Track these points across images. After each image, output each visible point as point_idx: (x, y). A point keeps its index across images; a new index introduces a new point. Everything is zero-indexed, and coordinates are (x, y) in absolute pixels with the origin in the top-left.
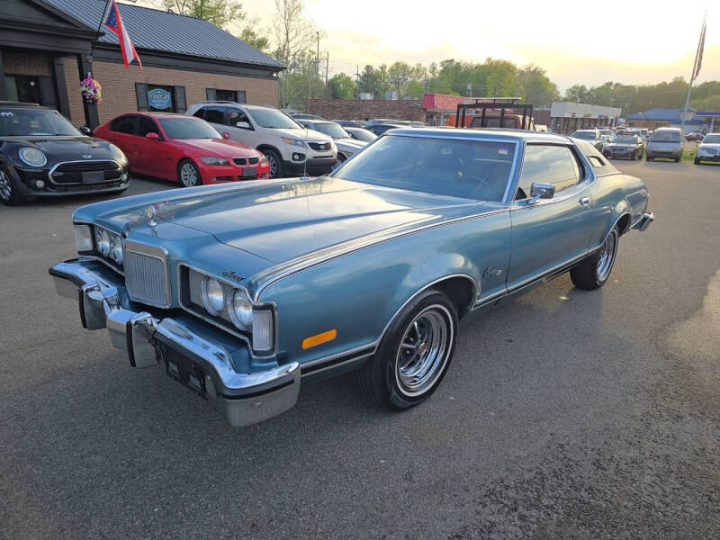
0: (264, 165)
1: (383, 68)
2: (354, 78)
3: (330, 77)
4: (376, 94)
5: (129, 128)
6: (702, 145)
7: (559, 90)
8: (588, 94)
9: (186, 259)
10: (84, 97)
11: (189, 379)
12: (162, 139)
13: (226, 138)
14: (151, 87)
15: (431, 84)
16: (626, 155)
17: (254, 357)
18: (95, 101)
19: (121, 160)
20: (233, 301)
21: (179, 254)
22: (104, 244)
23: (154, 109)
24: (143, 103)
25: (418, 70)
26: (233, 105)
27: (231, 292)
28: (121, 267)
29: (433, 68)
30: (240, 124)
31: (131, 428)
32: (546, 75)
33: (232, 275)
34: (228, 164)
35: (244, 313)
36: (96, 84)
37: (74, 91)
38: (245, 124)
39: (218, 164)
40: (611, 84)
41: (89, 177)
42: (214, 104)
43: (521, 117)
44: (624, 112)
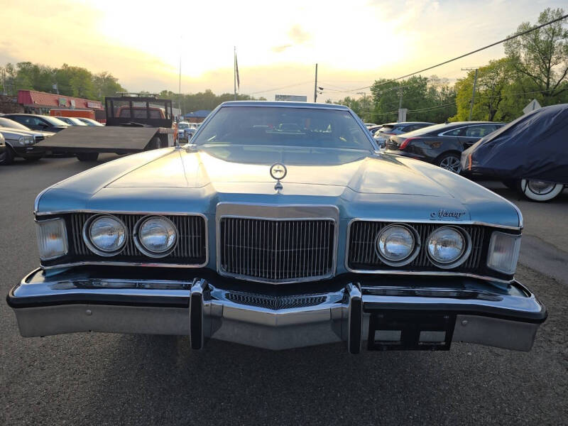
29: (10, 69)
43: (163, 110)
44: (183, 111)
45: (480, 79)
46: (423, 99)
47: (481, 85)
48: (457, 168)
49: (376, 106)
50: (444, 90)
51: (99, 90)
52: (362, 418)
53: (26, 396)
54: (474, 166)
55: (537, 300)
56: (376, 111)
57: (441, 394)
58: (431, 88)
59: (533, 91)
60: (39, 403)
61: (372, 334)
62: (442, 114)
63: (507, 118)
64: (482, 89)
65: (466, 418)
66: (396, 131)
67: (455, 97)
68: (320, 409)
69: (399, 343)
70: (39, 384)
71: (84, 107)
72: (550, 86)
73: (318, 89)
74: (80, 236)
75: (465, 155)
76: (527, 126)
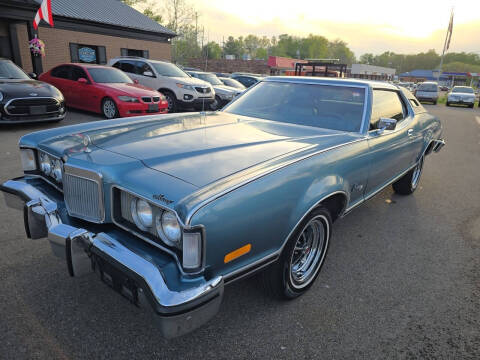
0: (163, 103)
1: (241, 38)
2: (221, 45)
3: (205, 43)
4: (237, 56)
5: (65, 75)
6: (451, 93)
7: (355, 56)
8: (374, 59)
9: (119, 182)
10: (32, 52)
11: (121, 288)
12: (89, 83)
13: (136, 83)
14: (81, 46)
15: (273, 50)
17: (184, 274)
18: (40, 55)
19: (59, 97)
20: (161, 220)
21: (112, 177)
22: (46, 165)
23: (83, 62)
24: (75, 57)
25: (265, 41)
26: (140, 59)
27: (160, 212)
28: (60, 185)
29: (274, 40)
30: (146, 73)
31: (70, 322)
32: (347, 46)
33: (161, 198)
34: (138, 101)
35: (171, 230)
36: (41, 42)
37: (24, 47)
38: (150, 73)
39: (130, 101)
41: (35, 110)
42: (126, 59)
43: (339, 73)
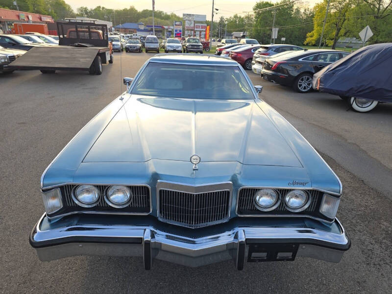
7: (72, 9)
8: (90, 12)
11: (277, 255)
16: (137, 50)
40: (100, 7)
43: (101, 32)
44: (113, 24)
45: (331, 4)
46: (291, 18)
47: (332, 8)
48: (310, 84)
49: (257, 22)
50: (305, 11)
51: (49, 5)
52: (242, 290)
53: (42, 282)
54: (321, 87)
55: (346, 235)
56: (256, 26)
57: (288, 271)
58: (296, 9)
59: (368, 14)
60: (51, 287)
61: (250, 255)
62: (303, 29)
63: (348, 34)
64: (333, 11)
65: (301, 288)
66: (270, 51)
67: (313, 16)
68: (218, 285)
69: (265, 258)
70: (48, 272)
71: (39, 20)
72: (380, 11)
73: (215, 10)
74: (69, 195)
75: (316, 77)
76: (359, 59)
